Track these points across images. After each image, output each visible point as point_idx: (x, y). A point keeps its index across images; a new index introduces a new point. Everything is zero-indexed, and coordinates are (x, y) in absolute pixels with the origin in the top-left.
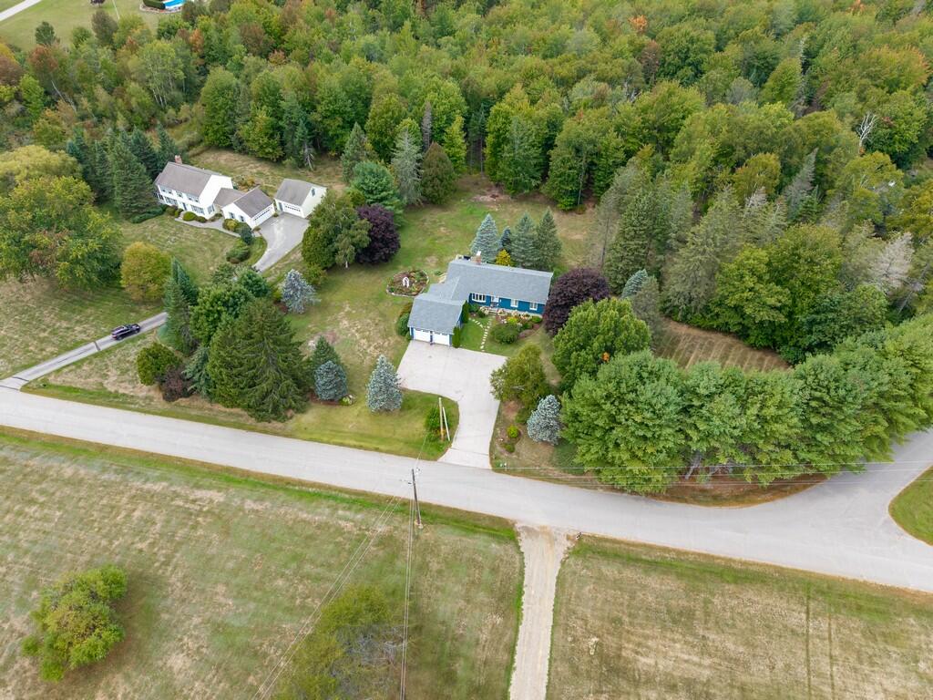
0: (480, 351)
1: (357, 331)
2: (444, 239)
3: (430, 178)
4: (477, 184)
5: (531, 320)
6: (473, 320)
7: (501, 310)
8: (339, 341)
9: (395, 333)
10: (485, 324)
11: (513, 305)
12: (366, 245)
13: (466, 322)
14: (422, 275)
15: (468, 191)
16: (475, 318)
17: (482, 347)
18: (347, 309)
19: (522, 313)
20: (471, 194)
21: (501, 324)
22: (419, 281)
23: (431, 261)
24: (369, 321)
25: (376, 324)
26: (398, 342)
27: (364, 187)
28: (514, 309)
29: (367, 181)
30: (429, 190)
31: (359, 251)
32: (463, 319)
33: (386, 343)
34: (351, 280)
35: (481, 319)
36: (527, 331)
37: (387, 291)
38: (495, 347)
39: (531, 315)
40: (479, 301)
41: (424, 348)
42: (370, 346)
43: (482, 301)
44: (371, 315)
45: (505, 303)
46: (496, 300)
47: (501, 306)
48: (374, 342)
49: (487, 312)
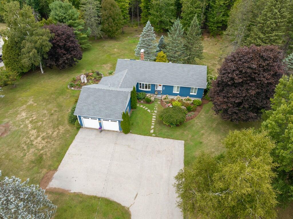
0: (150, 135)
1: (31, 122)
2: (116, 55)
3: (106, 18)
4: (136, 31)
5: (192, 103)
6: (141, 106)
7: (164, 96)
8: (9, 133)
9: (66, 122)
10: (152, 109)
11: (176, 91)
12: (48, 49)
13: (135, 108)
14: (98, 74)
15: (131, 33)
16: (142, 104)
17: (152, 131)
18: (31, 102)
19: (184, 98)
20: (133, 35)
21: (167, 109)
22: (95, 78)
23: (107, 67)
24: (45, 112)
25: (52, 114)
26: (67, 131)
27: (57, 17)
28: (176, 95)
29: (57, 13)
30: (106, 26)
31: (46, 56)
32: (132, 105)
33: (55, 133)
34: (42, 82)
35: (148, 105)
36: (192, 114)
37: (68, 86)
38: (165, 130)
39: (193, 99)
40: (145, 90)
41: (93, 135)
42: (38, 136)
43: (148, 90)
44: (49, 106)
45: (168, 90)
46: (160, 88)
47: (164, 92)
48: (43, 132)
49: (152, 99)
